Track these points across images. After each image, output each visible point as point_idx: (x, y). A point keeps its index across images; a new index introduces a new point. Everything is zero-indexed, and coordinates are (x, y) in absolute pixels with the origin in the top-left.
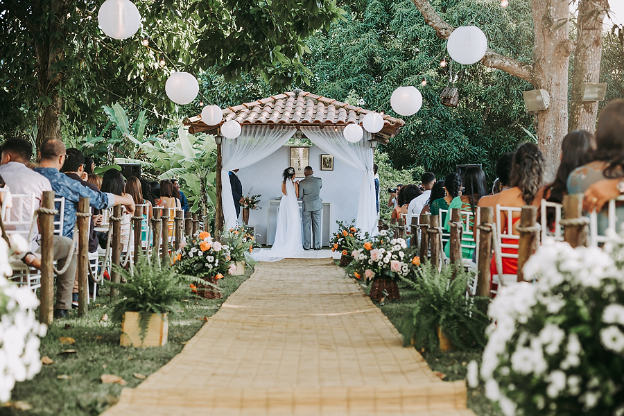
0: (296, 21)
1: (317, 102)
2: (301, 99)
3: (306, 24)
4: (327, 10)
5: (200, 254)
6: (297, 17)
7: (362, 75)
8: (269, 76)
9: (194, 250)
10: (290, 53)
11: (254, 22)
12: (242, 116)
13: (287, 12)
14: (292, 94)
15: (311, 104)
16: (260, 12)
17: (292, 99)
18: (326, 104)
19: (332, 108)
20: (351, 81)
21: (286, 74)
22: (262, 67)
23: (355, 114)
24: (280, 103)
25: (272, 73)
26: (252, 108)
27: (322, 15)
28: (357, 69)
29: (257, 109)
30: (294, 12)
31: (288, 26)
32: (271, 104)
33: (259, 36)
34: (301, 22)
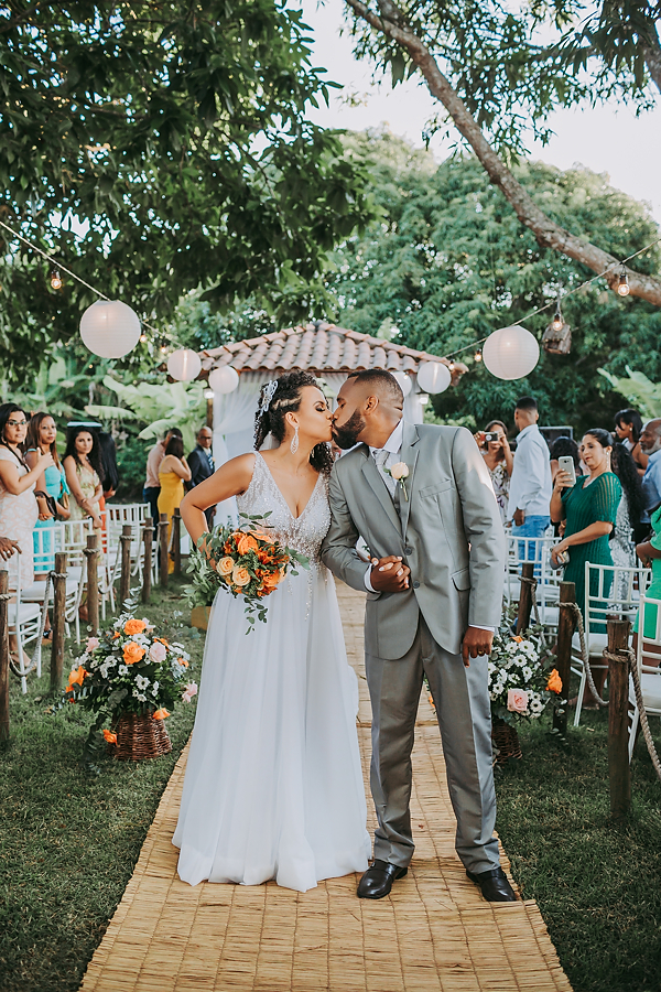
0: (316, 225)
1: (344, 338)
2: (321, 334)
3: (330, 228)
4: (361, 209)
5: (124, 670)
6: (317, 219)
7: (395, 301)
8: (274, 304)
9: (110, 661)
10: (307, 272)
11: (253, 226)
12: (242, 358)
13: (303, 210)
14: (310, 326)
15: (336, 340)
16: (262, 209)
17: (310, 335)
18: (357, 342)
19: (365, 347)
20: (383, 307)
21: (300, 301)
22: (265, 291)
23: (397, 356)
24: (294, 340)
25: (279, 300)
26: (254, 347)
27: (355, 216)
28: (390, 292)
29: (262, 349)
30: (313, 212)
31: (305, 233)
32: (282, 342)
33: (261, 245)
34: (324, 226)
